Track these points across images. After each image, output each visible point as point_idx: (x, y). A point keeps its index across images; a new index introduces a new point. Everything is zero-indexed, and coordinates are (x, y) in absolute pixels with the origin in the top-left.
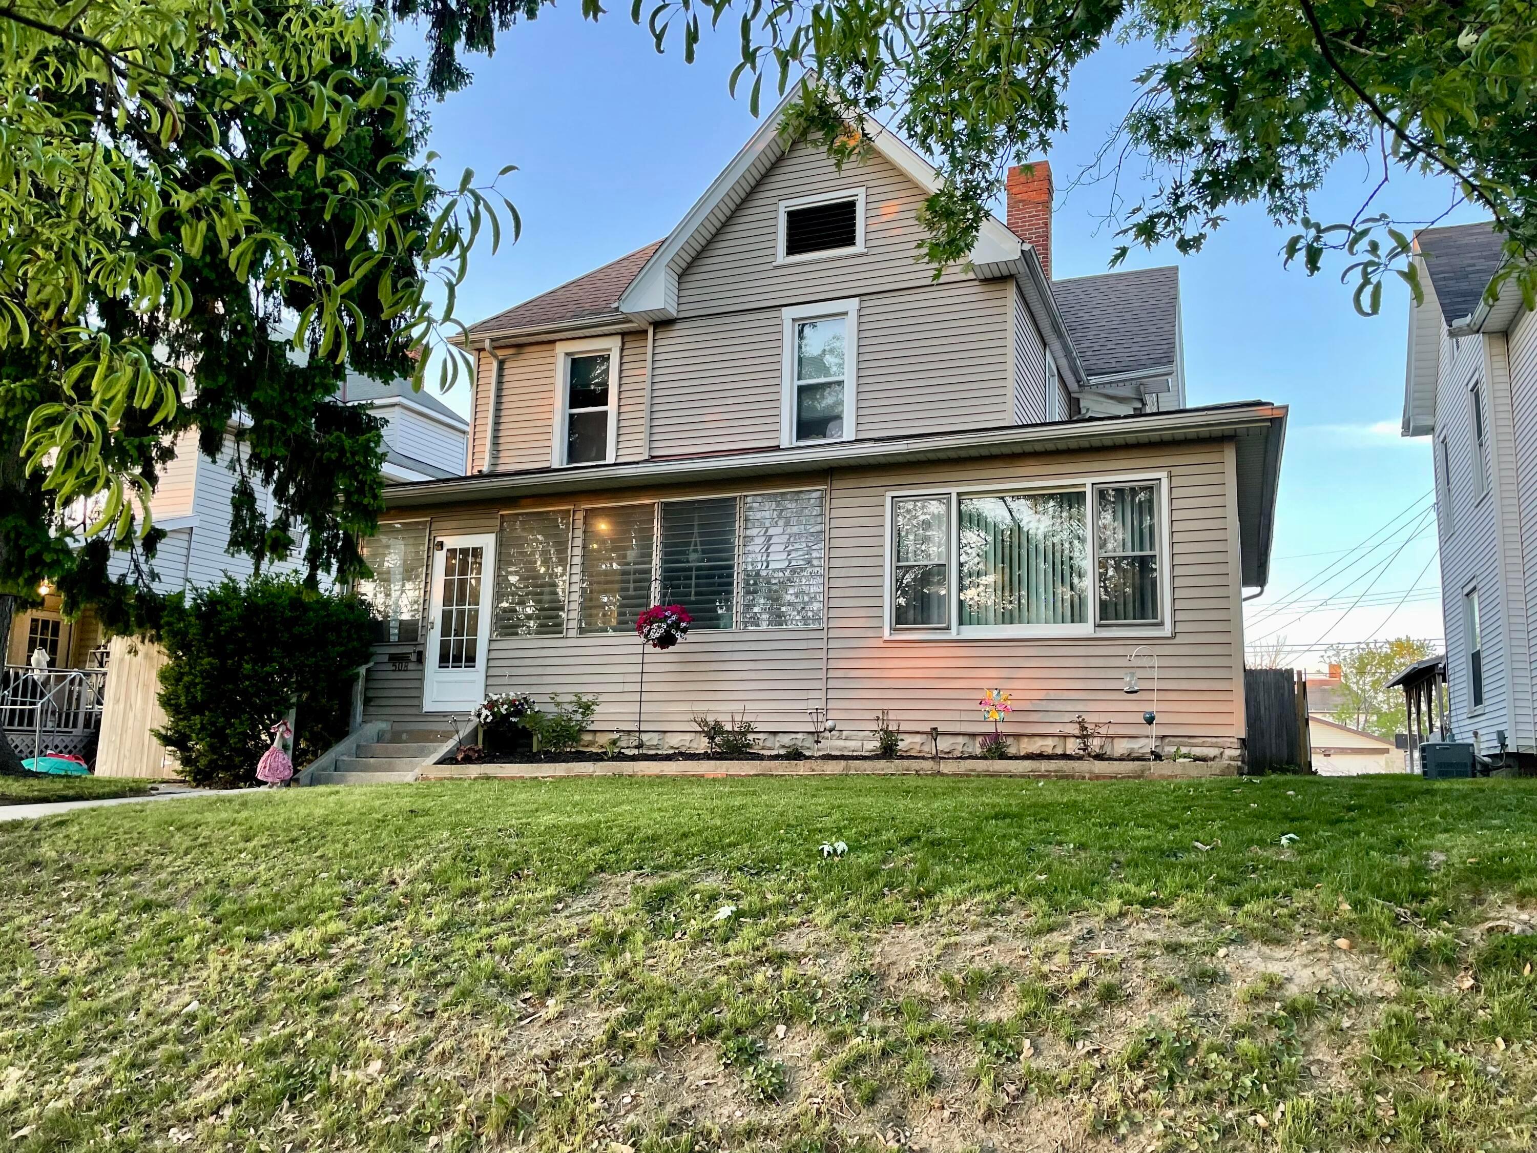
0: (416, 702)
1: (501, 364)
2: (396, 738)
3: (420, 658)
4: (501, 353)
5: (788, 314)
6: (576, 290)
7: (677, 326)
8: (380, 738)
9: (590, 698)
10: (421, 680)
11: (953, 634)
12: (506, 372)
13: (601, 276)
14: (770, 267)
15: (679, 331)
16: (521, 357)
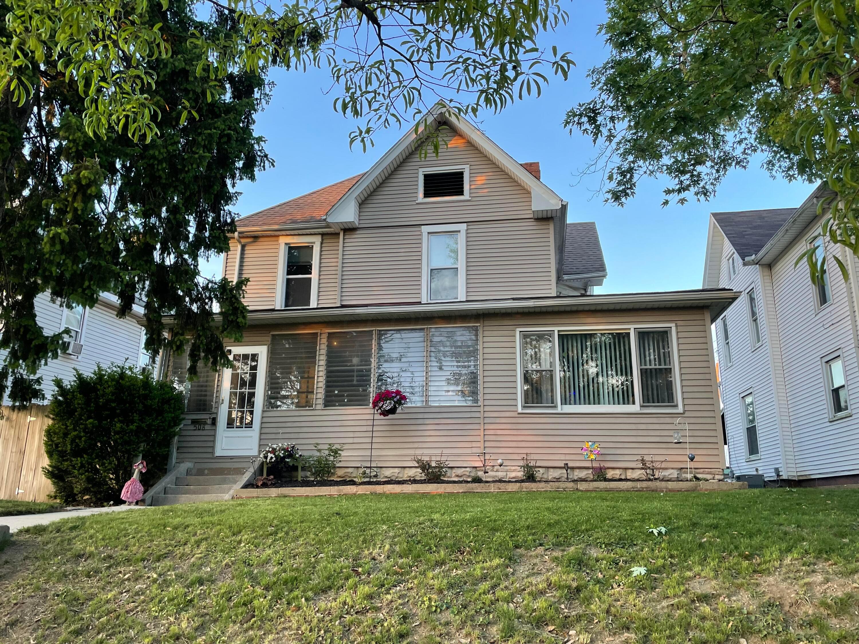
0: (210, 450)
1: (243, 247)
2: (200, 472)
3: (214, 422)
4: (243, 241)
5: (425, 229)
6: (288, 208)
7: (358, 232)
8: (188, 472)
9: (339, 447)
10: (214, 436)
11: (559, 410)
12: (246, 252)
13: (301, 201)
14: (414, 203)
15: (358, 234)
16: (256, 243)
